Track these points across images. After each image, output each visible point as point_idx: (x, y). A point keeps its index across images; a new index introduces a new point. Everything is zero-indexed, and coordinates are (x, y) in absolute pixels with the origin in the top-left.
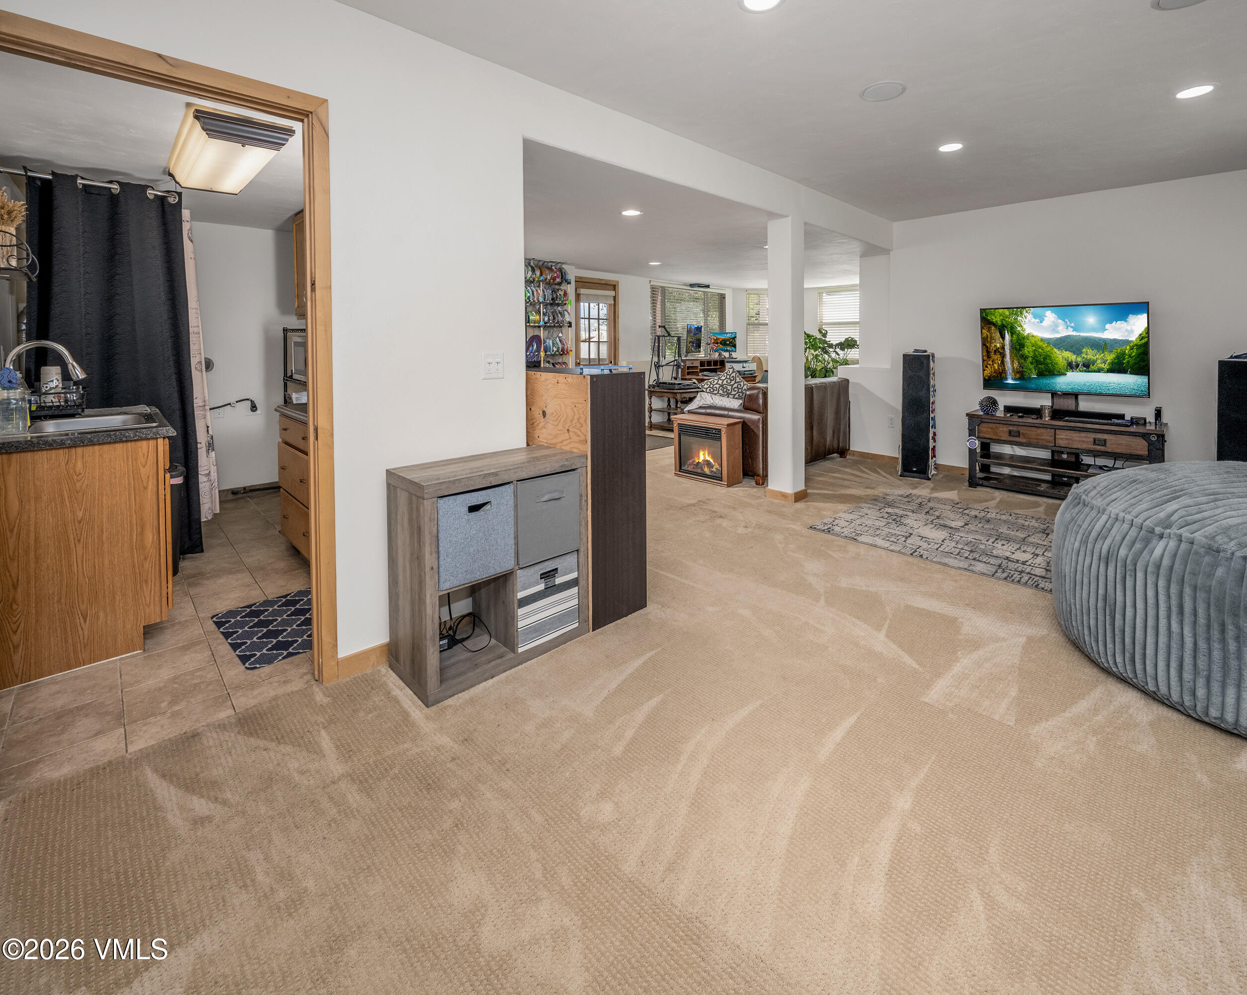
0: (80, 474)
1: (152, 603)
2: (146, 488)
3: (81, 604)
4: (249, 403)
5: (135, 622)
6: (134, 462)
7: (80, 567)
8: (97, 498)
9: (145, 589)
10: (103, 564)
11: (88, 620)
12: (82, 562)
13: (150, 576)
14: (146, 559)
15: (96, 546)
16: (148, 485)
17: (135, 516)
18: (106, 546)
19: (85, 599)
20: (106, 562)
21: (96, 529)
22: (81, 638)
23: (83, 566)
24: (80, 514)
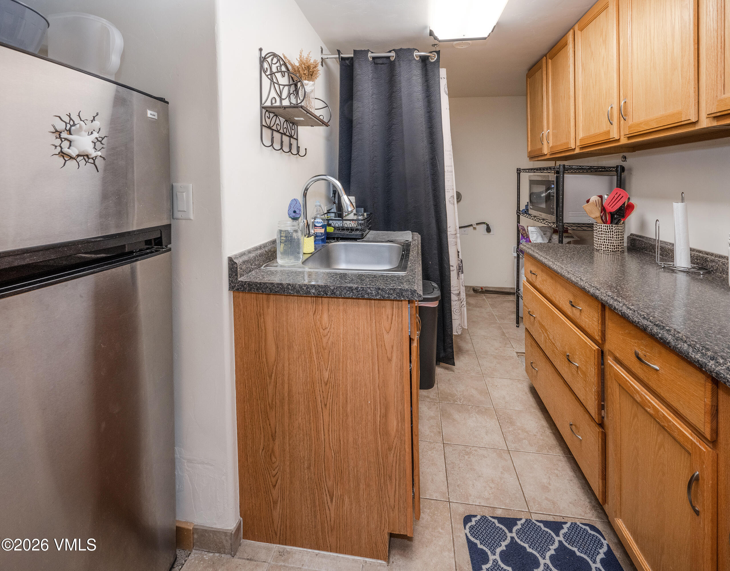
0: (326, 328)
1: (397, 508)
2: (390, 360)
3: (328, 480)
4: (485, 226)
5: (379, 523)
6: (378, 325)
7: (327, 436)
8: (341, 360)
9: (389, 487)
10: (348, 441)
11: (334, 501)
12: (329, 431)
13: (394, 472)
14: (390, 449)
15: (341, 416)
16: (392, 357)
17: (378, 392)
18: (350, 419)
19: (332, 476)
20: (351, 440)
21: (341, 397)
22: (328, 519)
23: (329, 435)
24: (326, 375)
